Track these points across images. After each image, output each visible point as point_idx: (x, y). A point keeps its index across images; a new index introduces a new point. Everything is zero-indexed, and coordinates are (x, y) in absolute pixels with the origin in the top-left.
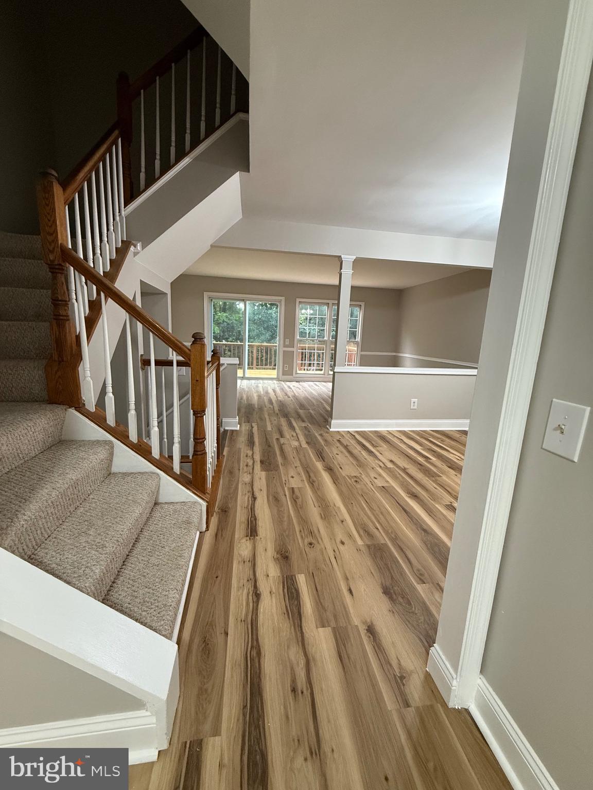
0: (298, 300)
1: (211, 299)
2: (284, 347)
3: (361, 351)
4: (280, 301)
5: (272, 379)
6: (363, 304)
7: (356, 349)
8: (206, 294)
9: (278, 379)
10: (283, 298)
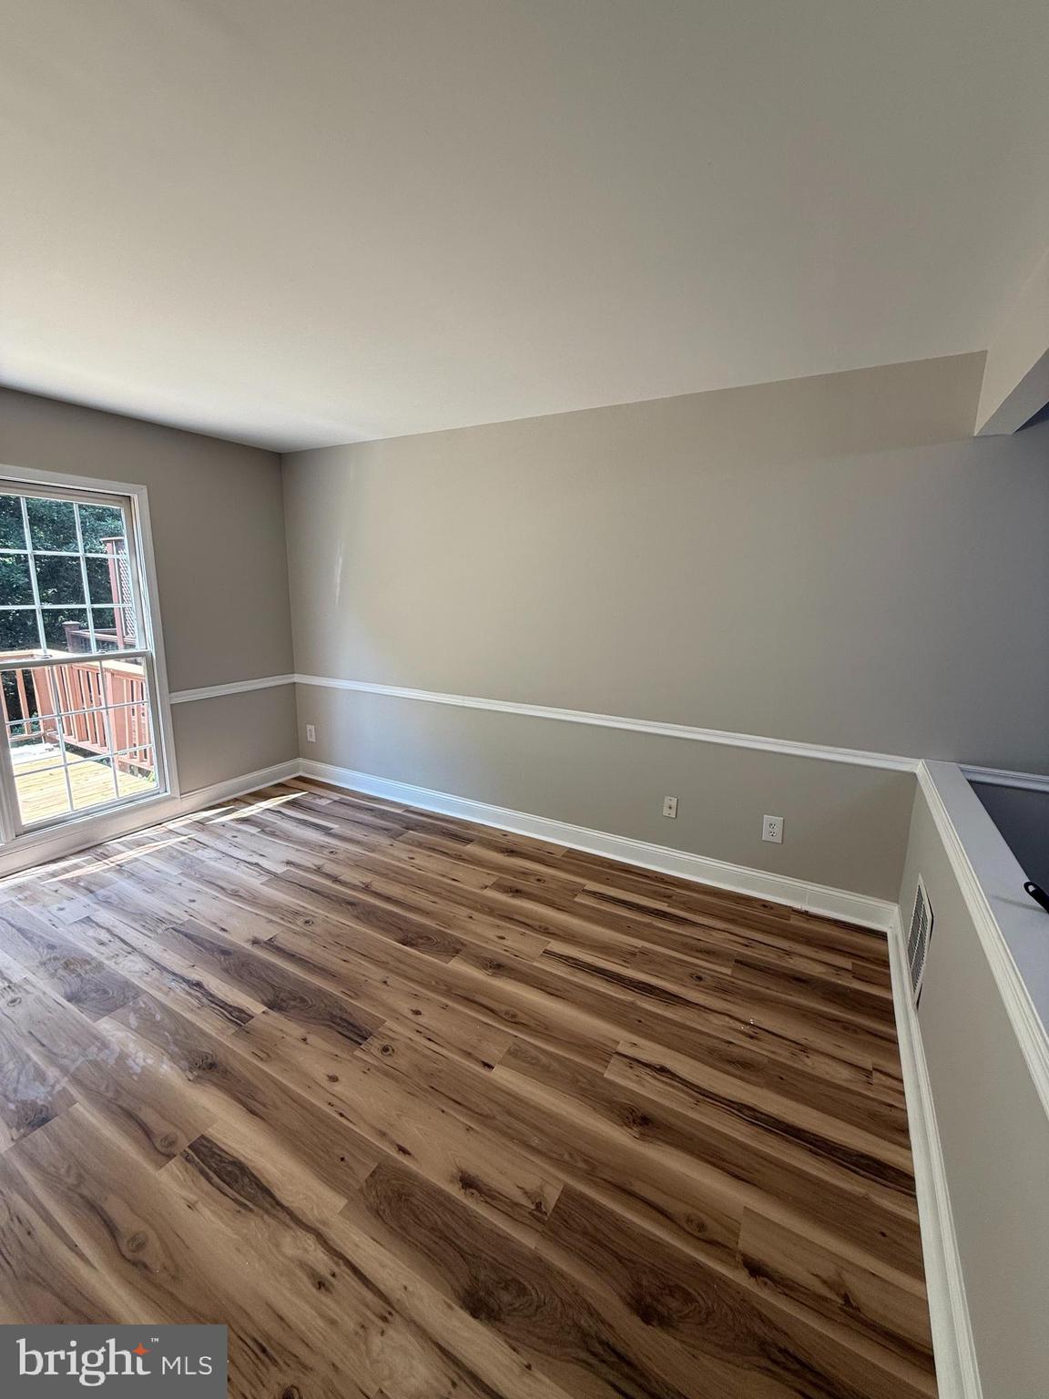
3: (171, 692)
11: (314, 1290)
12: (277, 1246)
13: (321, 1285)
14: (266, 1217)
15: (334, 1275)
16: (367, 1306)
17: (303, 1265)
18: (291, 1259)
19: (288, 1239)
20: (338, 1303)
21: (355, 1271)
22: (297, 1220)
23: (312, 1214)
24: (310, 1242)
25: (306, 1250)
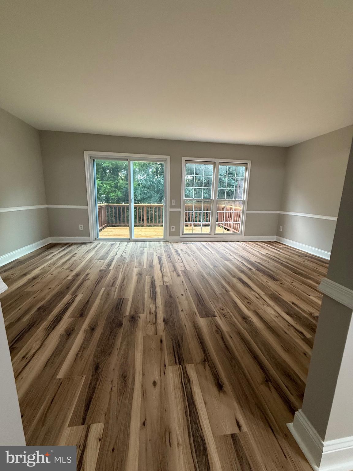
0: (184, 159)
1: (93, 159)
2: (170, 208)
3: (247, 210)
4: (166, 161)
5: (159, 240)
6: (249, 163)
7: (241, 208)
8: (87, 154)
9: (165, 240)
10: (168, 157)
11: (148, 313)
12: (150, 305)
13: (150, 313)
14: (152, 300)
15: (153, 313)
16: (153, 320)
17: (150, 309)
18: (150, 307)
19: (152, 305)
20: (150, 316)
21: (156, 316)
22: (155, 304)
23: (158, 305)
24: (154, 307)
25: (153, 308)
